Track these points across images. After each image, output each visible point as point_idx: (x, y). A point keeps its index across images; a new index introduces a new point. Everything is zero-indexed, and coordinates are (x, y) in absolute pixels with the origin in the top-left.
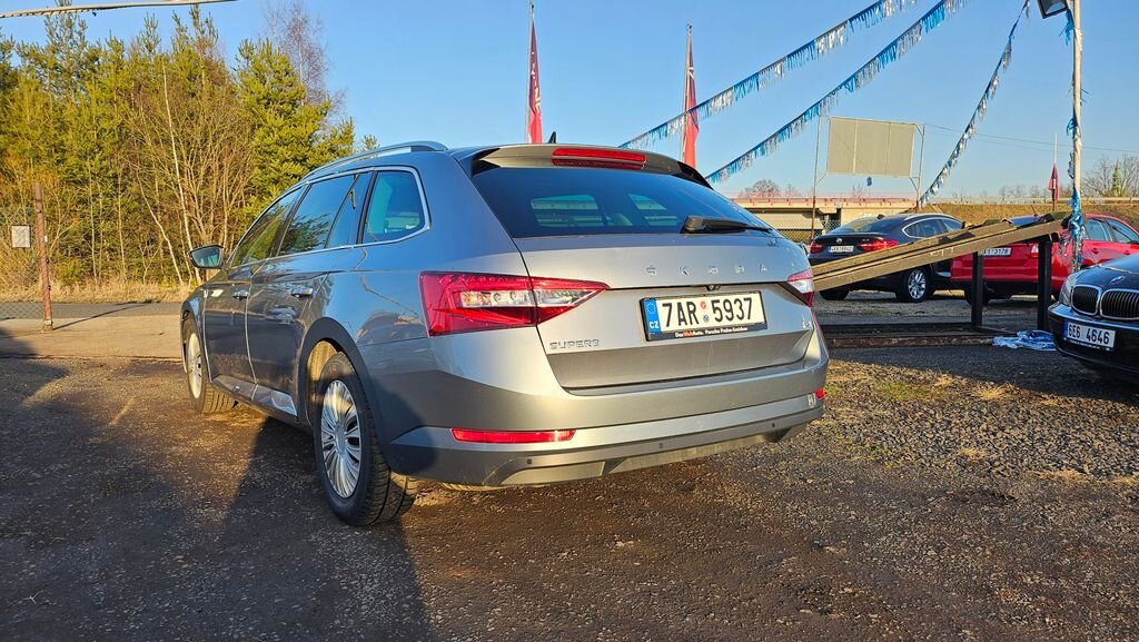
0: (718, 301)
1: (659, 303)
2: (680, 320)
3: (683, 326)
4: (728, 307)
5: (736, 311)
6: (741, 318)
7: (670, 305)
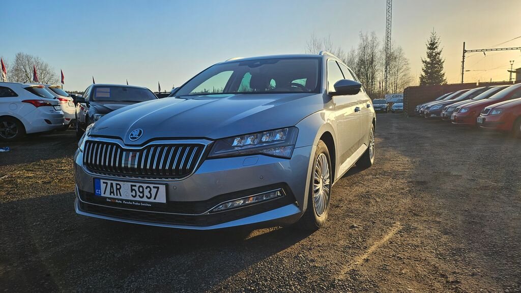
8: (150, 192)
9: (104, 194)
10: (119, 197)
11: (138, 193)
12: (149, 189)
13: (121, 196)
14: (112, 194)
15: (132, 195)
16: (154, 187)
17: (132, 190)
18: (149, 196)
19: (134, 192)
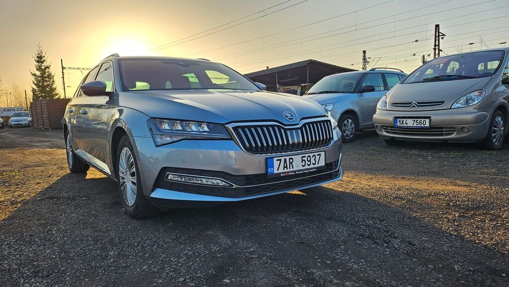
8: (315, 159)
9: (278, 170)
10: (292, 169)
11: (307, 162)
12: (314, 157)
13: (293, 168)
14: (285, 169)
15: (302, 165)
16: (318, 155)
17: (302, 161)
18: (314, 163)
19: (304, 162)
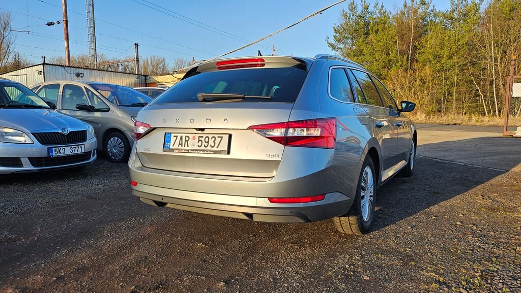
0: (202, 137)
1: (173, 135)
2: (180, 144)
3: (180, 147)
4: (207, 140)
5: (211, 142)
6: (212, 147)
7: (177, 137)
